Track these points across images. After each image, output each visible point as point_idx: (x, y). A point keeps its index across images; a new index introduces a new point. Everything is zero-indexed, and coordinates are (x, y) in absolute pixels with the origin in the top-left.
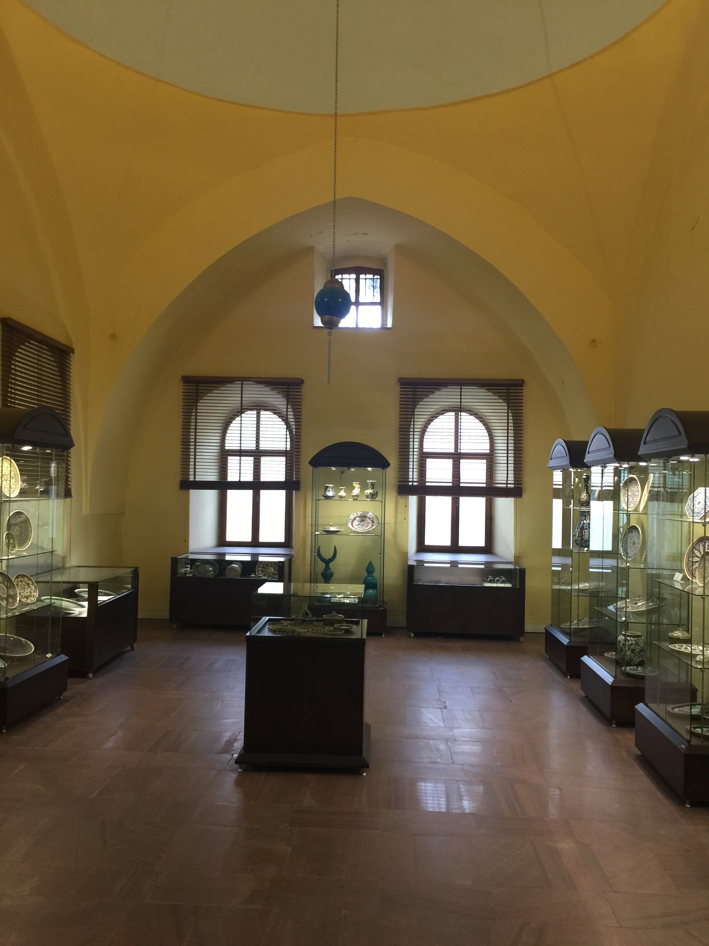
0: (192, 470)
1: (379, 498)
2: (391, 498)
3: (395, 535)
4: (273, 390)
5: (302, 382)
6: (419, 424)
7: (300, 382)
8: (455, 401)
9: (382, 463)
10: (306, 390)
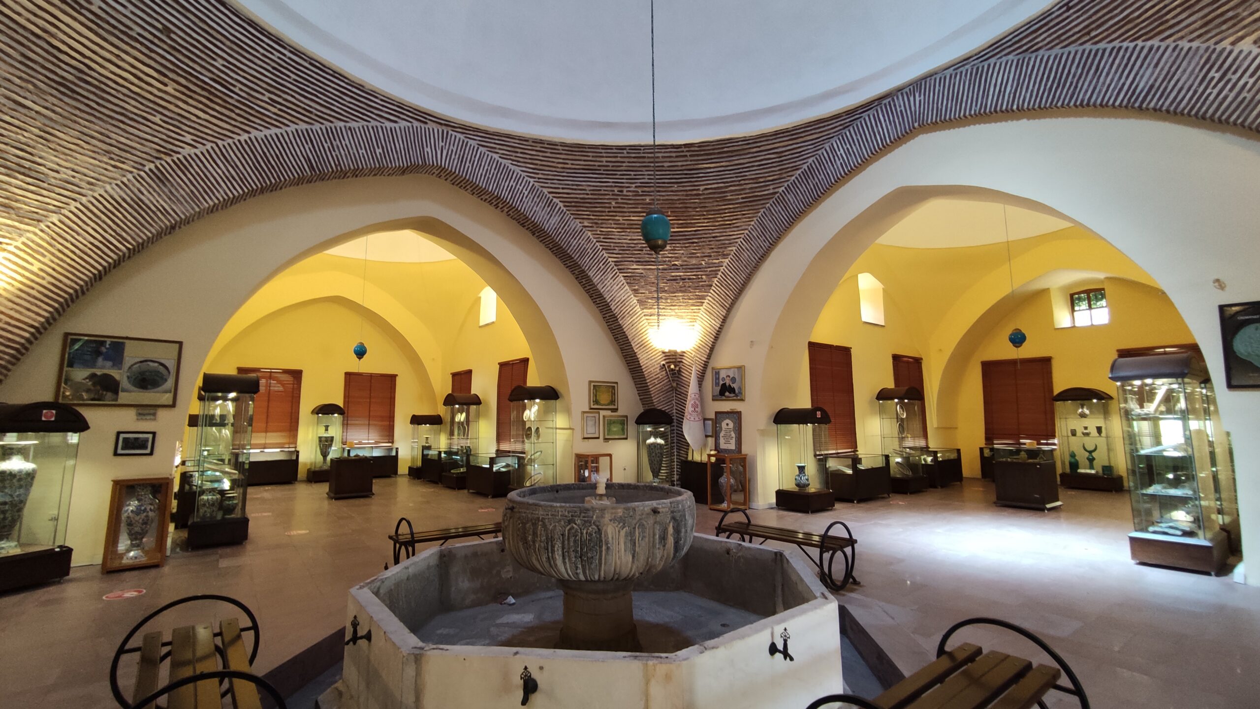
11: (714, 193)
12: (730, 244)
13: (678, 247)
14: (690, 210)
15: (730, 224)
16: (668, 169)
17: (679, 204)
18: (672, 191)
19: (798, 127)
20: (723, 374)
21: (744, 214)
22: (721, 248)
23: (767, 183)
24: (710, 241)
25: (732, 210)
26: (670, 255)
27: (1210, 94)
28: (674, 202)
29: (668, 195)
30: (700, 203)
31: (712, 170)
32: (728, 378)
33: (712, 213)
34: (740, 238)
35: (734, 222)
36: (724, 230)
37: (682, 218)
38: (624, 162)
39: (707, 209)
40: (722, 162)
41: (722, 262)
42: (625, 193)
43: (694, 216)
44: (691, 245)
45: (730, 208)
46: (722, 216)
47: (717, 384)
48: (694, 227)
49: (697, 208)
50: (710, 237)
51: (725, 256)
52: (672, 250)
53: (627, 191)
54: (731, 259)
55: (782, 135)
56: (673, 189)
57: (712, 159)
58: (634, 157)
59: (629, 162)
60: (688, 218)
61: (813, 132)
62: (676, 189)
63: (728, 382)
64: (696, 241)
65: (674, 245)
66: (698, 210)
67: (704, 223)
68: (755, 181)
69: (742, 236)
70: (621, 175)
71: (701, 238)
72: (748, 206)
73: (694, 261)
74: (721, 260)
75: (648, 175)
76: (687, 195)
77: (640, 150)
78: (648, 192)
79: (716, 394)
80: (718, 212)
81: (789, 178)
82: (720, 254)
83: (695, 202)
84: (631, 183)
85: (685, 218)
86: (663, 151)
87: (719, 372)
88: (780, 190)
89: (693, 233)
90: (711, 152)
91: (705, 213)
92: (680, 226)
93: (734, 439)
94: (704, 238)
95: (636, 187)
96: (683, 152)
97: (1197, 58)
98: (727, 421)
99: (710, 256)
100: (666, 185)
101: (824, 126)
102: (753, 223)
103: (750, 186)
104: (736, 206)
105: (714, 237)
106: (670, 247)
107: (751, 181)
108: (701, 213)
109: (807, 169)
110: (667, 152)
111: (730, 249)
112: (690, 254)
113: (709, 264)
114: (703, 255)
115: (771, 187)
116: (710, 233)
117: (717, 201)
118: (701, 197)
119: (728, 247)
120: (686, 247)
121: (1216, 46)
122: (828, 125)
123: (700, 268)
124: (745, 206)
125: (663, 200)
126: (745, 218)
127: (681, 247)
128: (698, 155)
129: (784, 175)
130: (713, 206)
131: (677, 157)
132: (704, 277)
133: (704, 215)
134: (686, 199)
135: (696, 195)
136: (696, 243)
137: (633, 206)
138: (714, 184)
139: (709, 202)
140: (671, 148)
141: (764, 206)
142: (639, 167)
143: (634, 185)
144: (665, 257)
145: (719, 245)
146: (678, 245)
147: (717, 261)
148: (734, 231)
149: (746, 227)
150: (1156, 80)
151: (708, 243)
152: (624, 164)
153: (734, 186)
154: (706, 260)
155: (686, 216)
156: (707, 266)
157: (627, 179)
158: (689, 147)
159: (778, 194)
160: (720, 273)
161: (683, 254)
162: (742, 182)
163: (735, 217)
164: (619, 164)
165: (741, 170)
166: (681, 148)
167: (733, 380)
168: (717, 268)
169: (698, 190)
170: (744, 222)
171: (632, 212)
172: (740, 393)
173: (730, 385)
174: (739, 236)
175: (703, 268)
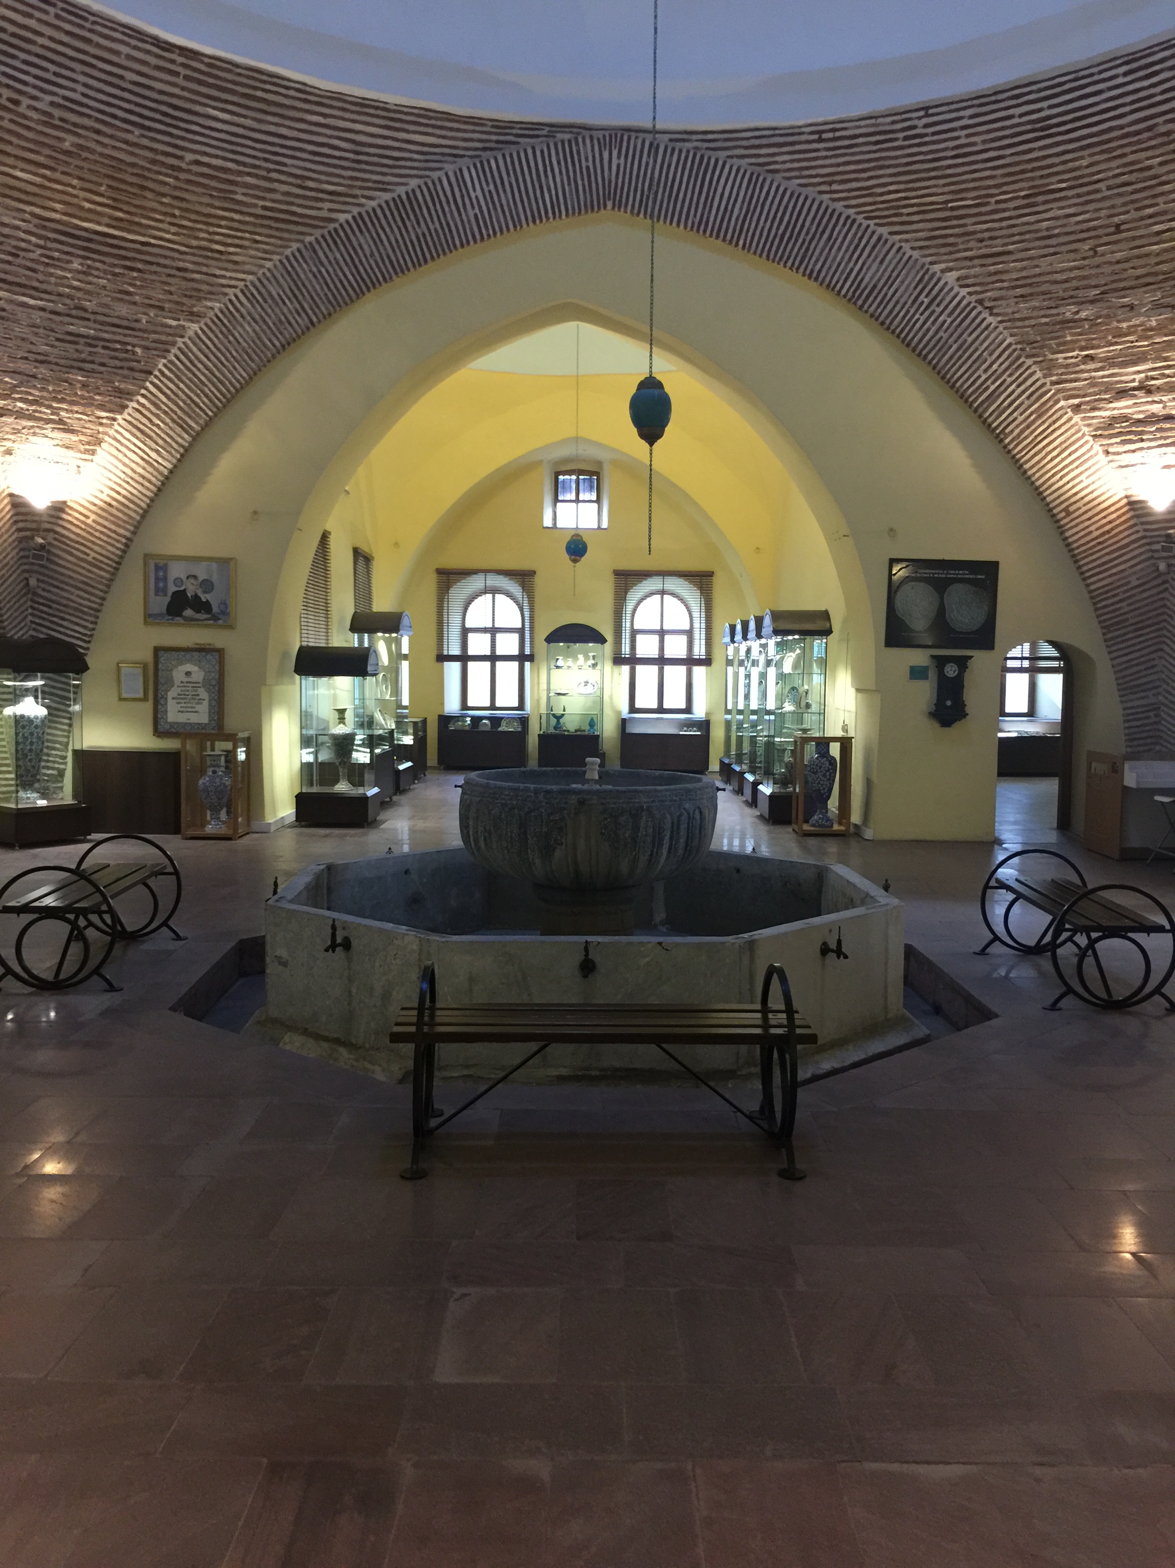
0: (445, 646)
1: (599, 667)
2: (608, 666)
3: (611, 697)
4: (510, 579)
5: (535, 573)
6: (629, 607)
7: (532, 573)
8: (659, 587)
9: (601, 640)
10: (538, 580)
11: (212, 177)
12: (212, 293)
13: (98, 269)
14: (149, 195)
15: (221, 252)
16: (130, 87)
17: (132, 174)
18: (126, 142)
19: (406, 110)
20: (177, 571)
21: (257, 242)
22: (190, 297)
23: (320, 195)
24: (169, 275)
25: (236, 225)
26: (76, 283)
27: (918, 319)
28: (123, 167)
29: (114, 147)
30: (176, 188)
31: (219, 126)
32: (192, 580)
33: (193, 217)
34: (235, 287)
35: (232, 250)
36: (205, 261)
37: (125, 208)
38: (41, 34)
39: (184, 205)
40: (245, 117)
41: (183, 327)
42: (22, 109)
43: (153, 210)
44: (126, 272)
45: (232, 220)
46: (211, 229)
47: (160, 591)
48: (144, 235)
49: (164, 195)
50: (172, 268)
51: (194, 316)
52: (84, 273)
53: (29, 107)
54: (206, 324)
55: (372, 111)
56: (129, 137)
57: (226, 101)
58: (68, 33)
59: (51, 39)
60: (139, 211)
61: (430, 130)
62: (136, 140)
63: (191, 589)
64: (140, 266)
65: (89, 262)
66: (164, 200)
67: (168, 232)
68: (299, 182)
69: (241, 284)
70: (25, 62)
71: (151, 263)
72: (271, 227)
73: (123, 310)
74: (182, 323)
75: (85, 85)
76: (154, 162)
77: (86, 19)
78: (75, 125)
79: (156, 610)
80: (208, 219)
81: (363, 201)
82: (185, 308)
83: (166, 184)
84: (41, 90)
85: (132, 209)
86: (134, 42)
87: (166, 565)
88: (342, 217)
89: (138, 246)
90: (230, 86)
91: (177, 212)
92: (114, 223)
93: (206, 703)
94: (158, 264)
95: (52, 104)
96: (173, 61)
97: (914, 272)
98: (189, 667)
99: (162, 308)
100: (117, 123)
101: (451, 129)
102: (269, 264)
103: (285, 188)
104: (247, 219)
105: (179, 269)
106: (82, 264)
107: (291, 180)
108: (169, 210)
109: (404, 197)
110: (139, 49)
111: (209, 304)
112: (121, 292)
113: (156, 325)
114: (147, 301)
115: (327, 205)
116: (173, 259)
117: (211, 196)
118: (183, 176)
119: (206, 299)
120: (115, 274)
121: (931, 267)
122: (458, 130)
123: (133, 329)
124: (262, 226)
125: (101, 155)
126: (257, 249)
127: (105, 272)
128: (200, 82)
129: (358, 192)
130: (201, 203)
131: (158, 68)
132: (138, 350)
133: (174, 216)
134: (149, 170)
135: (173, 167)
136: (139, 270)
137: (31, 146)
138: (217, 157)
139: (194, 193)
140: (153, 44)
141: (301, 237)
142: (72, 59)
143: (49, 98)
144: (63, 286)
145: (186, 289)
146: (98, 265)
147: (174, 323)
148: (226, 270)
149: (254, 269)
150: (879, 280)
151: (165, 279)
152: (40, 40)
153: (256, 176)
154: (152, 315)
155: (135, 206)
156: (150, 327)
157: (36, 77)
158: (186, 57)
159: (337, 225)
160: (174, 350)
161: (104, 287)
162: (274, 175)
163: (237, 241)
164: (29, 35)
165: (277, 149)
166: (172, 52)
167: (207, 586)
168: (170, 338)
169: (181, 158)
170: (251, 257)
171: (24, 159)
172: (225, 613)
173: (196, 596)
174: (233, 283)
175: (140, 330)
